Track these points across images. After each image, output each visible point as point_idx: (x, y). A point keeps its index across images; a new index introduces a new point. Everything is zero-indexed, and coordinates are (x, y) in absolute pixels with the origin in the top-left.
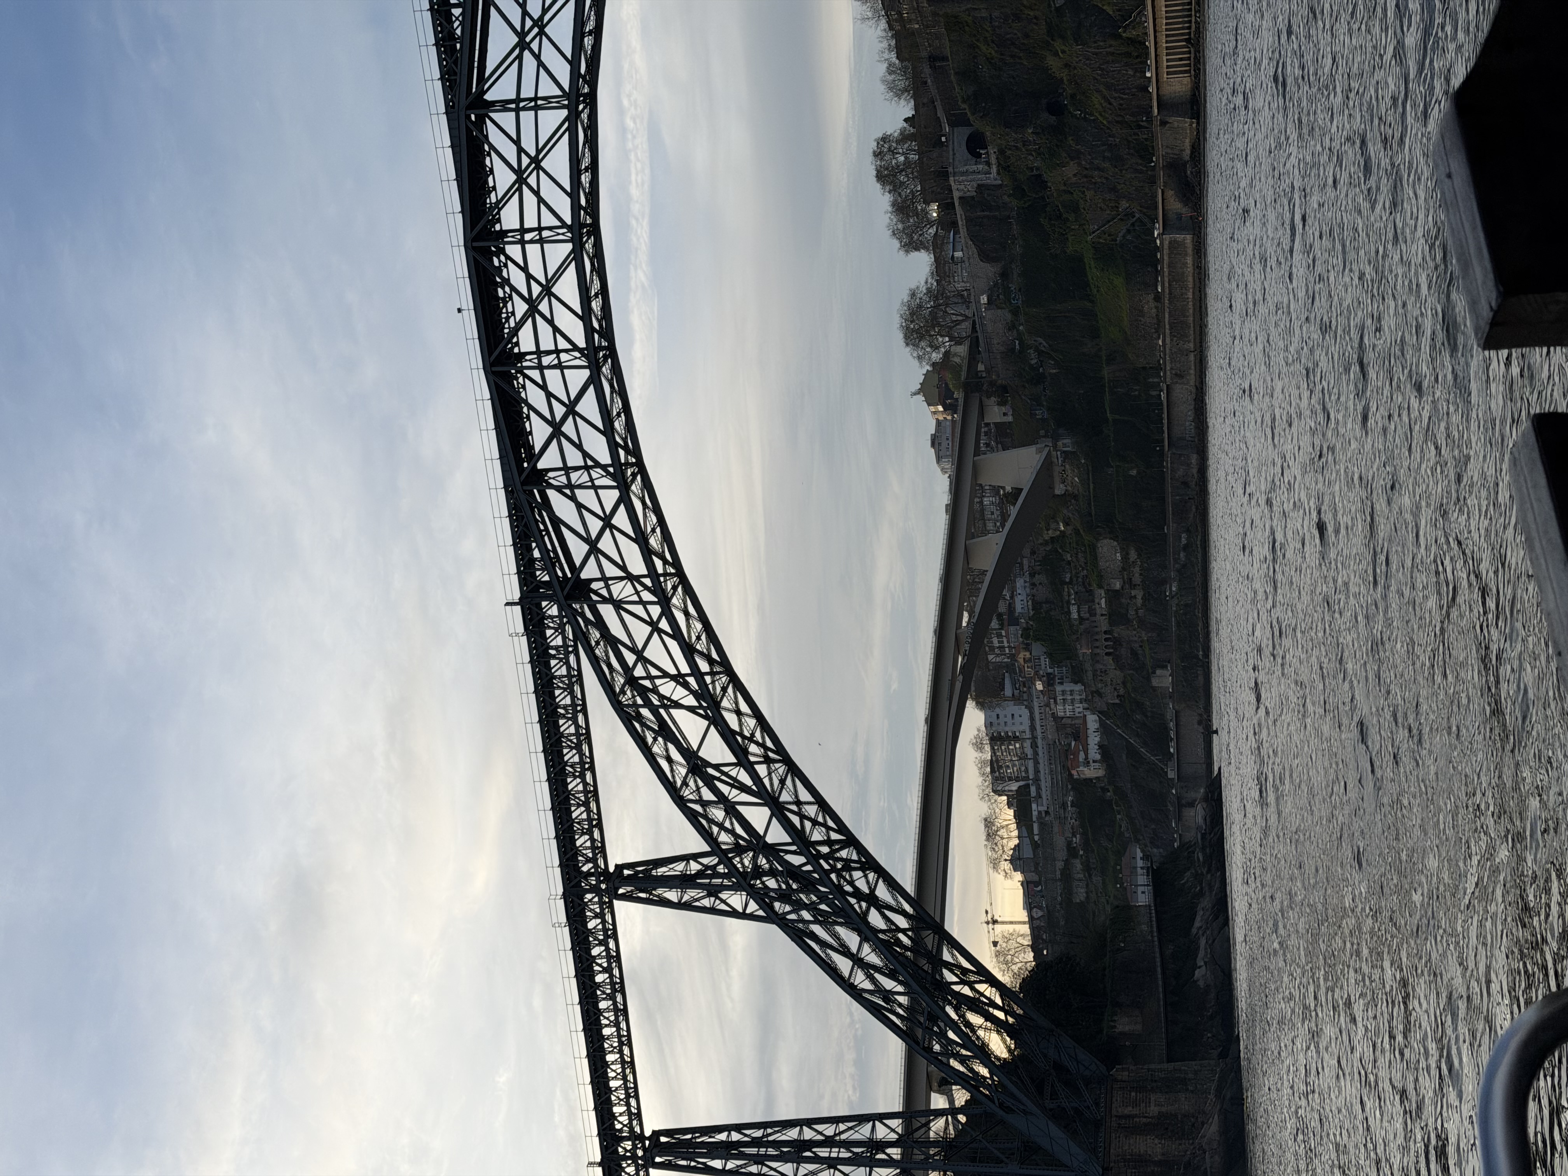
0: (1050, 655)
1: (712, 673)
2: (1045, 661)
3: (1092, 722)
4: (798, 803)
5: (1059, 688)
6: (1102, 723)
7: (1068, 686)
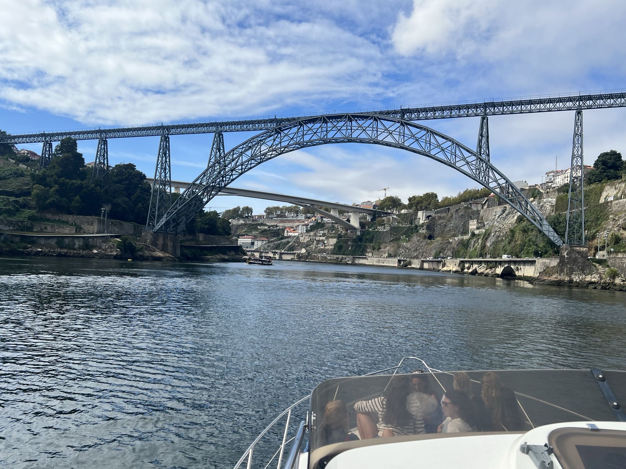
0: (312, 226)
1: (281, 151)
2: (311, 224)
3: (296, 234)
4: (251, 164)
5: (305, 227)
6: (296, 236)
7: (305, 229)
